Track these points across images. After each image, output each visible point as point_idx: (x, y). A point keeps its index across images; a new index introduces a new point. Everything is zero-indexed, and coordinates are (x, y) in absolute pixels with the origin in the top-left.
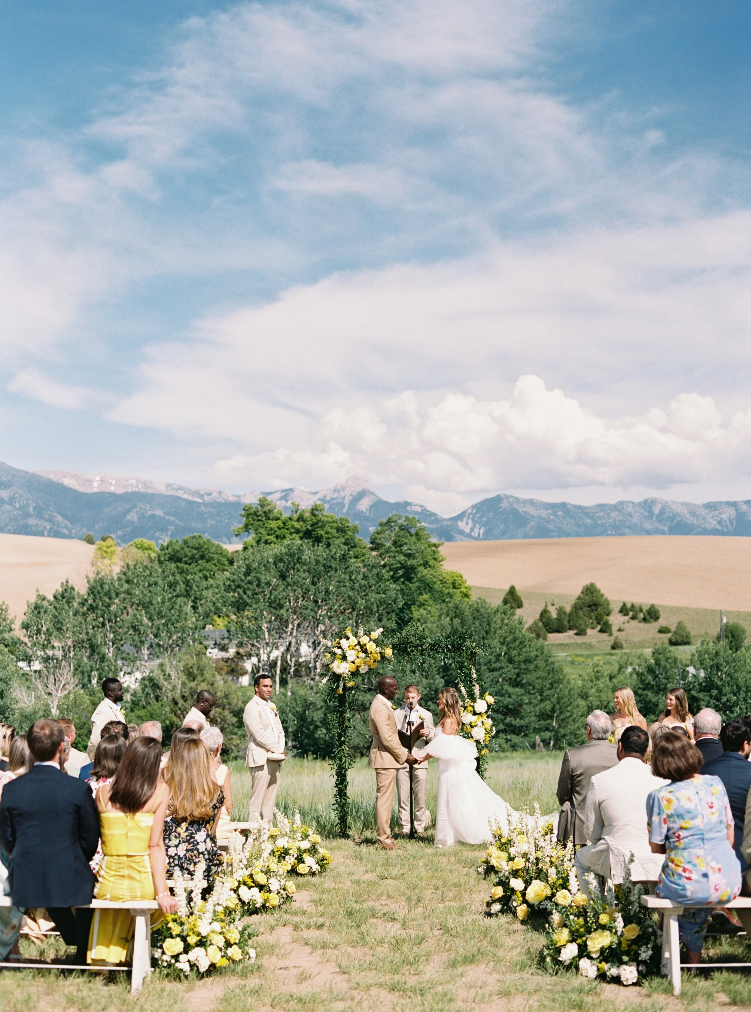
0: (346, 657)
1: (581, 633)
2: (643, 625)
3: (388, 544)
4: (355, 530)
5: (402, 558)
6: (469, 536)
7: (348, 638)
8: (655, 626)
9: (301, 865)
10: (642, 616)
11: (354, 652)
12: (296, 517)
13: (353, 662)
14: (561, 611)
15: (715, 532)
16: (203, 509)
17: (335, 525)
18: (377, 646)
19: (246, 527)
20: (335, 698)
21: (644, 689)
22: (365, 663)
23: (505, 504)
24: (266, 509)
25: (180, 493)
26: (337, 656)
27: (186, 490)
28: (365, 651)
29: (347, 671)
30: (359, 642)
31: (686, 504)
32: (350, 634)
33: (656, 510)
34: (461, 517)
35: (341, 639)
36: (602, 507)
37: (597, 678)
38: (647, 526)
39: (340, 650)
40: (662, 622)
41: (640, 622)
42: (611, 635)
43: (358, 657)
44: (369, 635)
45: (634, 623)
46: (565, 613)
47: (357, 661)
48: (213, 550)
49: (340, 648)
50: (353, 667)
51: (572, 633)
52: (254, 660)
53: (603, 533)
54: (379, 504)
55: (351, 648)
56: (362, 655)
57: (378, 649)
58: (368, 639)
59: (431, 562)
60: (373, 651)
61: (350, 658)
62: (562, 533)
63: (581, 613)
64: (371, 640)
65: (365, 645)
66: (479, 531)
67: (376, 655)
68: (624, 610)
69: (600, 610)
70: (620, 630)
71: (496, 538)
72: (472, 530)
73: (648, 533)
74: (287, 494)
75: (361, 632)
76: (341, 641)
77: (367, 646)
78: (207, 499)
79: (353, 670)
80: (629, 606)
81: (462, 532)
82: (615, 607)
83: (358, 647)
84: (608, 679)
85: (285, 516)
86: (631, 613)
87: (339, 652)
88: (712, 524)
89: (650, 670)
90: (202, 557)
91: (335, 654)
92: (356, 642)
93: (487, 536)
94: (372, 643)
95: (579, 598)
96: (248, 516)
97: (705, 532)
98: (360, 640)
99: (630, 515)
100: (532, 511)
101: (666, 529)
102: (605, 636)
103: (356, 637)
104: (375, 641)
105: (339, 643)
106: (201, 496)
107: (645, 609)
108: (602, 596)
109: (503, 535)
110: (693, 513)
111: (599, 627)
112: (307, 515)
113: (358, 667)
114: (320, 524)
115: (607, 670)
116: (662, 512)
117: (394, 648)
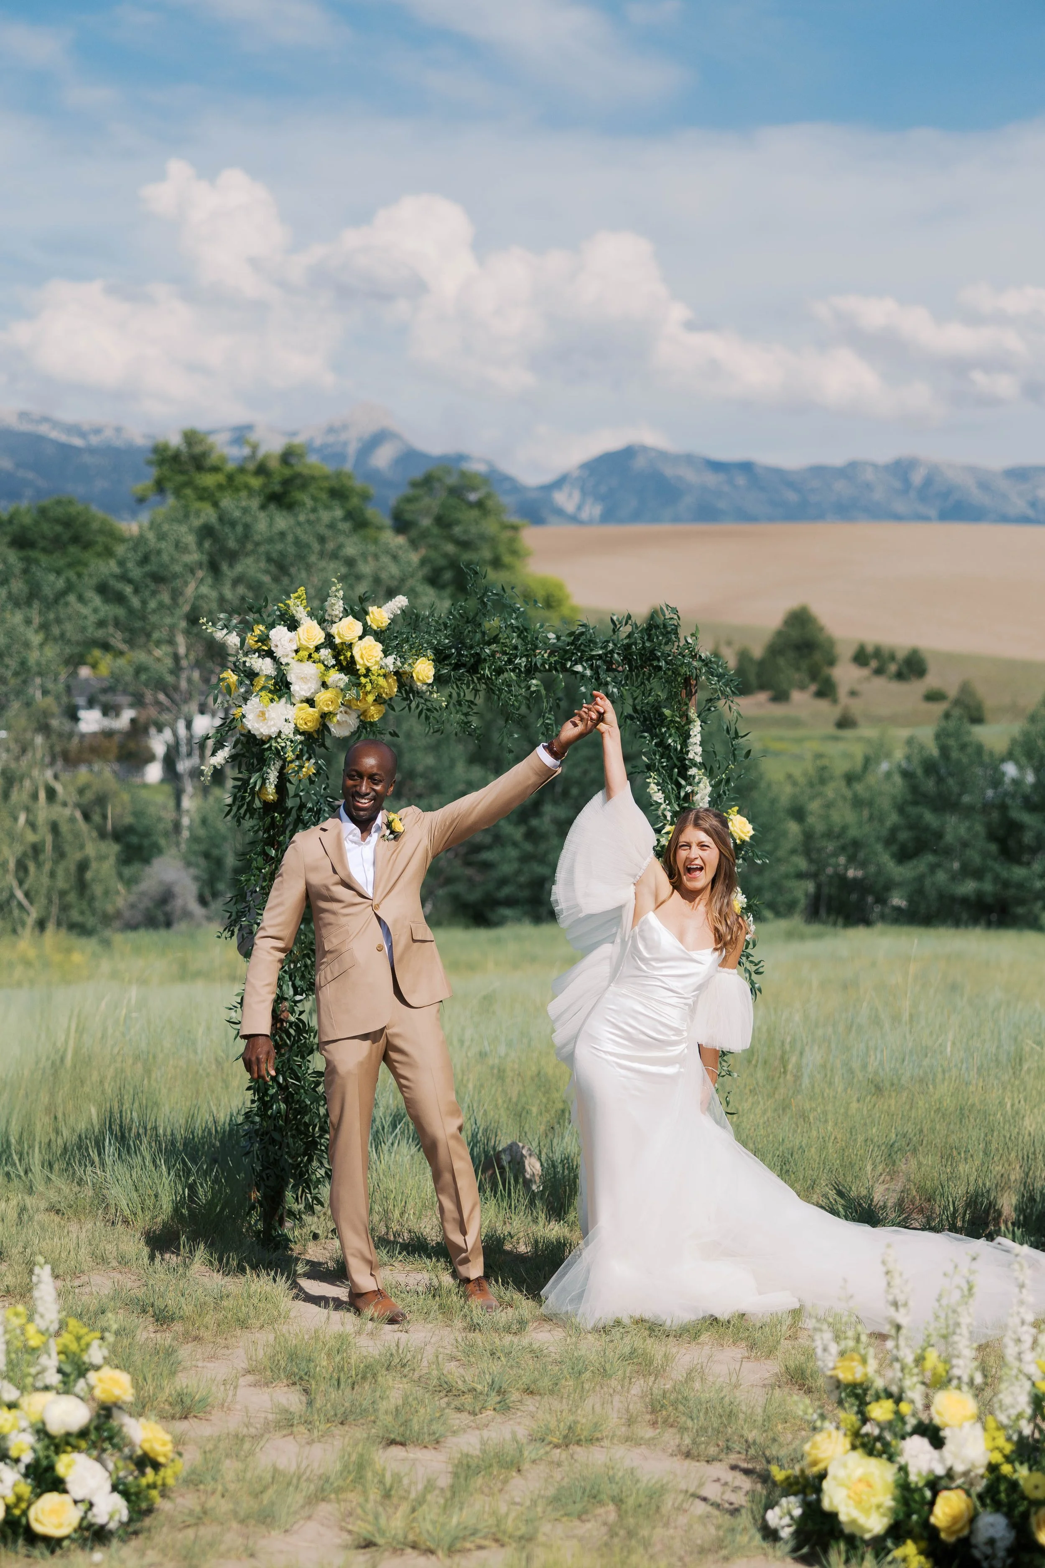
0: (288, 685)
1: (780, 697)
2: (896, 687)
3: (426, 522)
4: (365, 497)
5: (450, 548)
6: (574, 519)
7: (293, 625)
8: (918, 687)
9: (51, 1499)
10: (893, 668)
11: (311, 670)
12: (251, 466)
13: (311, 702)
14: (744, 656)
15: (1024, 520)
16: (87, 459)
17: (326, 484)
18: (386, 653)
19: (160, 486)
20: (251, 811)
21: (915, 803)
22: (347, 705)
23: (640, 463)
24: (198, 450)
25: (44, 429)
26: (261, 681)
27: (56, 424)
28: (348, 667)
29: (288, 730)
30: (329, 637)
31: (972, 470)
32: (300, 612)
33: (917, 478)
34: (559, 483)
35: (271, 626)
36: (818, 471)
37: (823, 781)
38: (900, 506)
39: (268, 660)
40: (932, 681)
41: (890, 678)
42: (835, 701)
43: (324, 685)
44: (360, 615)
45: (880, 682)
46: (751, 660)
47: (324, 698)
48: (95, 526)
49: (270, 654)
50: (307, 717)
51: (762, 697)
52: (167, 734)
53: (819, 515)
54: (410, 456)
55: (304, 654)
56: (337, 678)
57: (390, 660)
58: (358, 627)
59: (507, 559)
60: (374, 668)
61: (300, 688)
62: (744, 516)
63: (781, 661)
64: (367, 631)
65: (350, 646)
66: (592, 510)
67: (382, 681)
68: (861, 658)
69: (818, 656)
70: (853, 693)
71: (621, 521)
72: (579, 508)
73: (898, 518)
74: (240, 435)
75: (337, 606)
76: (273, 633)
77: (356, 652)
78: (94, 440)
79: (310, 727)
80: (870, 649)
81: (559, 512)
82: (845, 652)
83: (325, 653)
84: (843, 783)
85: (231, 466)
86: (874, 664)
87: (265, 666)
88: (1019, 505)
89: (930, 767)
90: (76, 539)
91: (252, 675)
92: (319, 637)
93: (608, 517)
94: (369, 640)
95: (779, 634)
96: (161, 462)
97: (1005, 519)
98: (334, 630)
99: (868, 486)
100: (690, 475)
101: (933, 513)
102: (823, 705)
103: (322, 622)
104: (379, 636)
105: (264, 639)
106: (83, 435)
107: (901, 655)
108: (821, 629)
109: (636, 517)
110: (984, 486)
111: (813, 688)
112: (274, 464)
113: (324, 716)
114: (298, 482)
115: (841, 767)
116: (928, 481)
117: (440, 658)
